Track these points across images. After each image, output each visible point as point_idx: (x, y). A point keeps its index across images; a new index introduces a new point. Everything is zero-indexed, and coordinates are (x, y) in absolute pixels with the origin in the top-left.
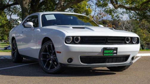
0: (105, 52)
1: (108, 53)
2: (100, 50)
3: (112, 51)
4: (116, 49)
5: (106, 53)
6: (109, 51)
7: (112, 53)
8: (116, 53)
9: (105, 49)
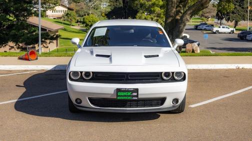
0: (119, 94)
1: (123, 96)
2: (112, 92)
3: (129, 94)
4: (137, 90)
5: (120, 96)
6: (125, 94)
7: (130, 96)
8: (137, 96)
9: (118, 90)
